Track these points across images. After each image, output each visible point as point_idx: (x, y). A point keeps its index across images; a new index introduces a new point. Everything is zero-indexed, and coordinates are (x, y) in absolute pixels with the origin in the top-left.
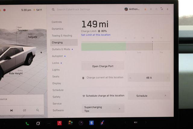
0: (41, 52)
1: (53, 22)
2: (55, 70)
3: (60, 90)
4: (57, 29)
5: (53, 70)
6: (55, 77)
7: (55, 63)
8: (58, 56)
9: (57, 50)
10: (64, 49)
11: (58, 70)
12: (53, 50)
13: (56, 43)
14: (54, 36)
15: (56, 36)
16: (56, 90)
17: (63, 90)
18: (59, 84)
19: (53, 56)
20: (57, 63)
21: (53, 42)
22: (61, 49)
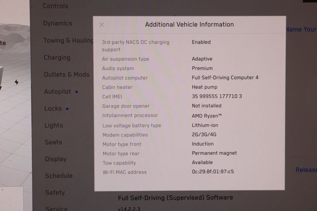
0: (17, 82)
1: (45, 6)
2: (52, 126)
3: (63, 176)
4: (57, 24)
5: (47, 126)
6: (51, 143)
7: (51, 109)
8: (59, 92)
9: (57, 75)
10: (75, 73)
11: (59, 126)
12: (46, 75)
13: (53, 58)
14: (49, 41)
15: (53, 41)
16: (55, 176)
17: (71, 176)
18: (62, 159)
19: (46, 91)
20: (56, 109)
21: (46, 57)
22: (67, 74)
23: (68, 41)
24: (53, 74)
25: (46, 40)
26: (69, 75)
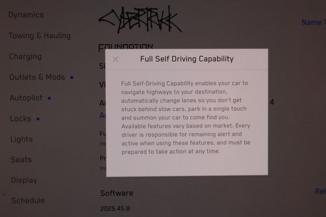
2: (19, 140)
3: (33, 201)
4: (25, 16)
5: (13, 140)
6: (18, 160)
7: (17, 119)
8: (28, 99)
9: (26, 78)
10: (47, 75)
11: (28, 140)
12: (12, 78)
13: (21, 57)
14: (15, 36)
15: (20, 36)
16: (23, 201)
17: (43, 201)
18: (31, 181)
19: (12, 98)
20: (24, 119)
21: (12, 56)
22: (37, 77)
23: (39, 37)
24: (21, 76)
25: (12, 35)
26: (40, 78)
